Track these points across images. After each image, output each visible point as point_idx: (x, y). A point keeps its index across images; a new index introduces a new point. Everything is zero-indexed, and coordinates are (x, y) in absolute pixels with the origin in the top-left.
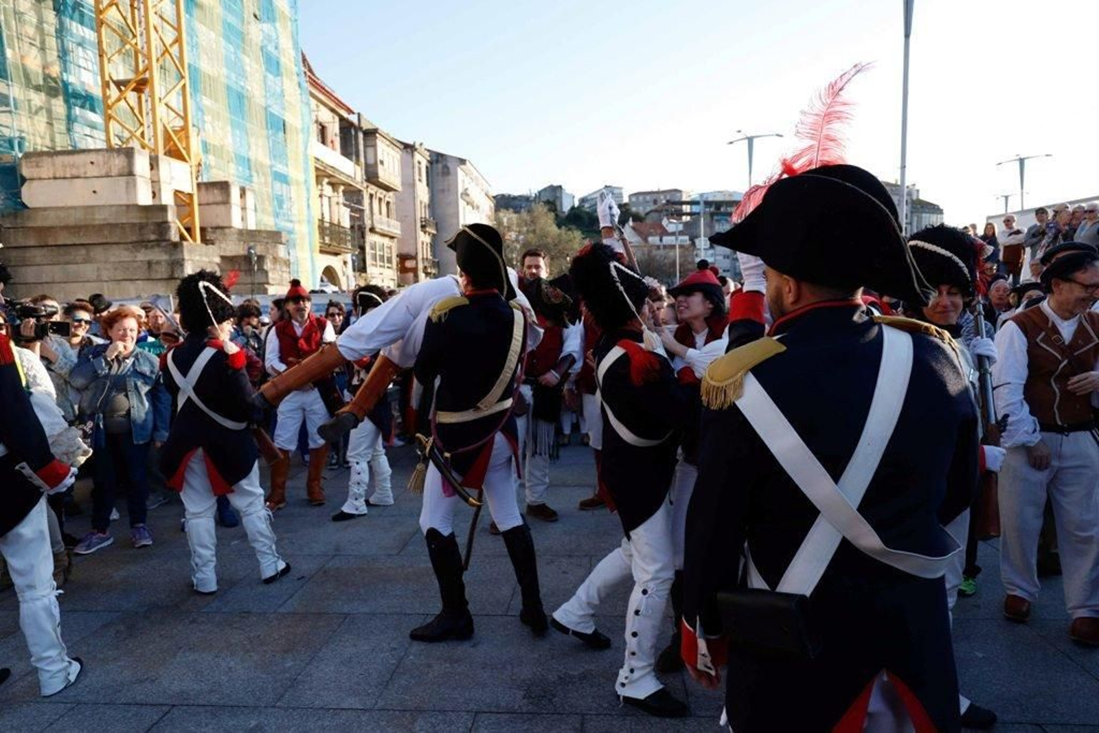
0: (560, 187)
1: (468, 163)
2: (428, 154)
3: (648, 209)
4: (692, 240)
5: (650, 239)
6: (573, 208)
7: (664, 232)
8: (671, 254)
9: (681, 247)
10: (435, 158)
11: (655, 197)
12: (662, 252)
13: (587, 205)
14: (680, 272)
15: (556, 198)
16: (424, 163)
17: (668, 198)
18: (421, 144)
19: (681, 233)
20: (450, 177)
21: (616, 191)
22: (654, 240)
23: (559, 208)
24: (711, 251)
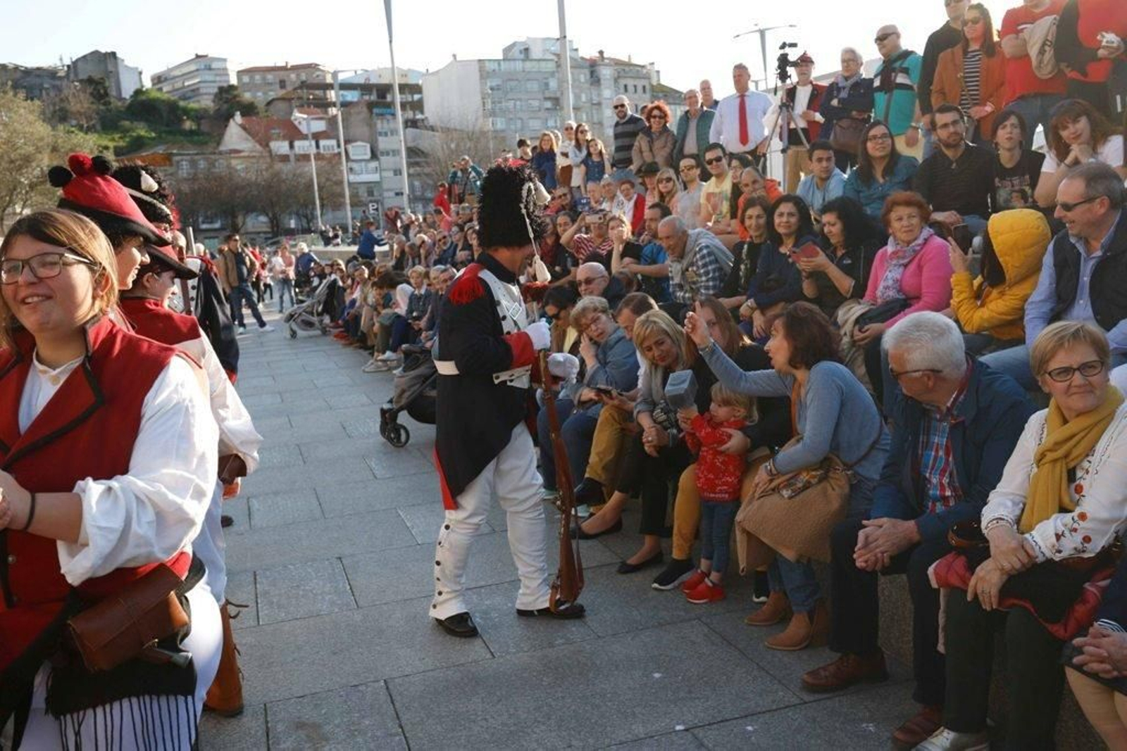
0: (114, 54)
3: (272, 95)
6: (138, 92)
11: (282, 74)
12: (293, 165)
13: (166, 88)
14: (321, 199)
15: (108, 74)
17: (303, 77)
19: (321, 135)
21: (214, 66)
22: (281, 147)
23: (113, 93)
24: (374, 164)
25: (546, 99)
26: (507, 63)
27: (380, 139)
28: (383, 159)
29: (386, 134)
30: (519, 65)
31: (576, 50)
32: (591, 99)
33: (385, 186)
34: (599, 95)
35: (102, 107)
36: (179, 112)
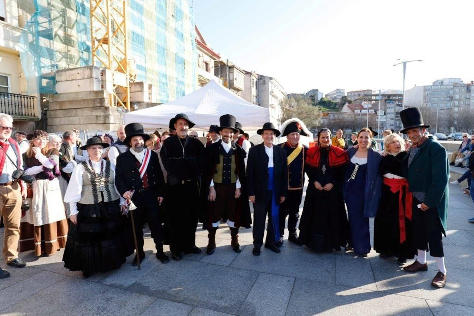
0: (317, 90)
1: (273, 79)
2: (257, 76)
3: (356, 98)
4: (376, 111)
5: (356, 111)
6: (322, 98)
7: (362, 108)
8: (365, 117)
9: (370, 114)
10: (260, 78)
11: (359, 93)
12: (360, 117)
13: (328, 97)
15: (315, 94)
16: (255, 80)
17: (365, 93)
18: (254, 72)
19: (370, 108)
20: (266, 85)
21: (342, 91)
22: (357, 111)
23: (316, 99)
24: (385, 116)
25: (448, 97)
26: (434, 86)
27: (388, 109)
28: (387, 115)
29: (390, 108)
30: (439, 87)
31: (462, 81)
32: (466, 97)
33: (387, 122)
34: (470, 95)
35: (313, 102)
36: (331, 103)
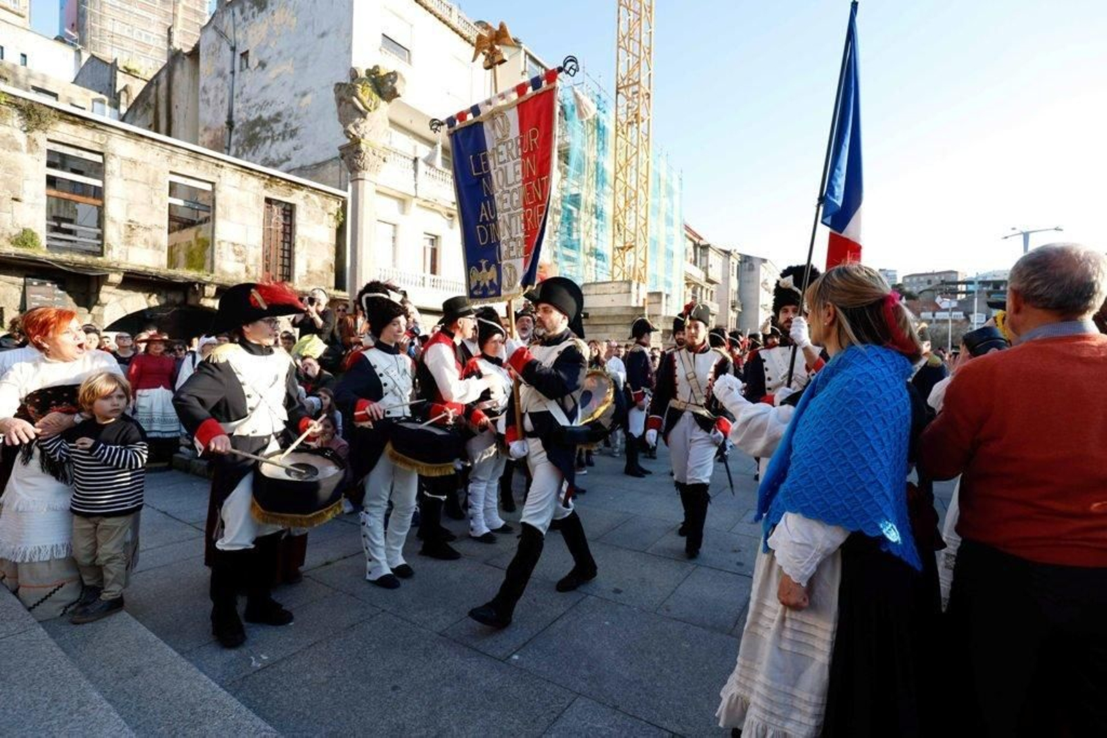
1: (769, 261)
2: (739, 256)
4: (966, 314)
5: (923, 314)
7: (938, 308)
8: (944, 326)
9: (954, 321)
10: (744, 260)
16: (736, 263)
18: (735, 251)
20: (755, 272)
